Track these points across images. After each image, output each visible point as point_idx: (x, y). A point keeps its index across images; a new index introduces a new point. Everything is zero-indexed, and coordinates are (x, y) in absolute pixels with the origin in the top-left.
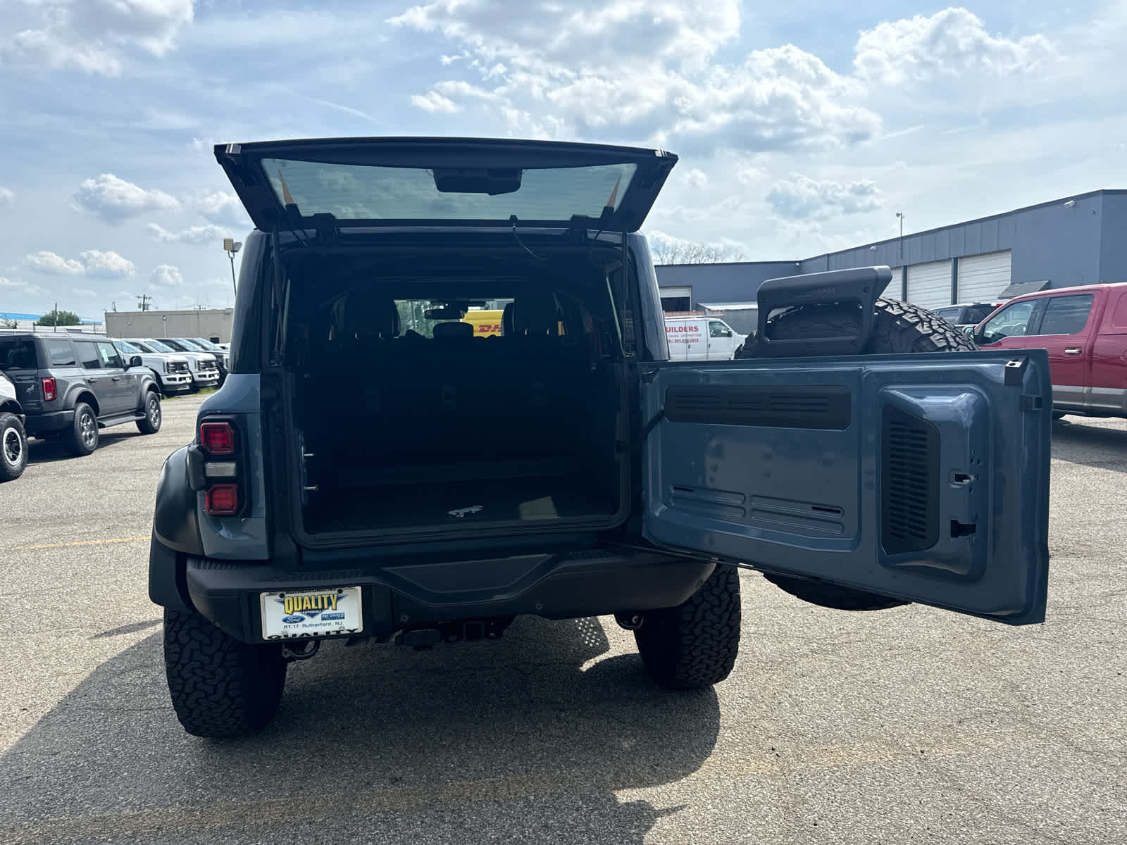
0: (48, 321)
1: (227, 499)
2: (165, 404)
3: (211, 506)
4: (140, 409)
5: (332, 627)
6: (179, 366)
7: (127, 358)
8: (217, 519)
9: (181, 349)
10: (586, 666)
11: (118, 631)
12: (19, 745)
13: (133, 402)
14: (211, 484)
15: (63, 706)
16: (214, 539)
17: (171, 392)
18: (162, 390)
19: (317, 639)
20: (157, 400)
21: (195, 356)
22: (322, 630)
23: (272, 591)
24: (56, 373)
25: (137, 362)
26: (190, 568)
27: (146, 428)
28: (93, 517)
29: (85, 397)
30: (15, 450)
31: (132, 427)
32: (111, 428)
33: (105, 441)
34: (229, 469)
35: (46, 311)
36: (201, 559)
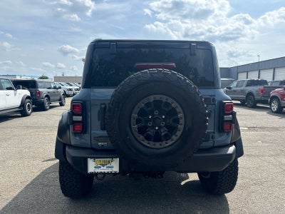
0: (41, 78)
1: (79, 128)
2: (66, 99)
3: (74, 129)
4: (60, 100)
5: (109, 170)
6: (70, 90)
7: (57, 87)
8: (75, 134)
9: (71, 85)
10: (183, 183)
11: (49, 160)
12: (18, 195)
13: (58, 98)
14: (74, 123)
15: (32, 183)
16: (74, 140)
17: (68, 96)
18: (66, 95)
19: (104, 174)
20: (64, 98)
21: (74, 87)
22: (106, 171)
23: (91, 158)
24: (40, 90)
25: (60, 88)
26: (67, 149)
27: (62, 105)
28: (47, 127)
29: (47, 96)
30: (29, 109)
31: (58, 104)
32: (53, 104)
33: (51, 107)
34: (79, 118)
35: (41, 76)
36: (70, 146)
